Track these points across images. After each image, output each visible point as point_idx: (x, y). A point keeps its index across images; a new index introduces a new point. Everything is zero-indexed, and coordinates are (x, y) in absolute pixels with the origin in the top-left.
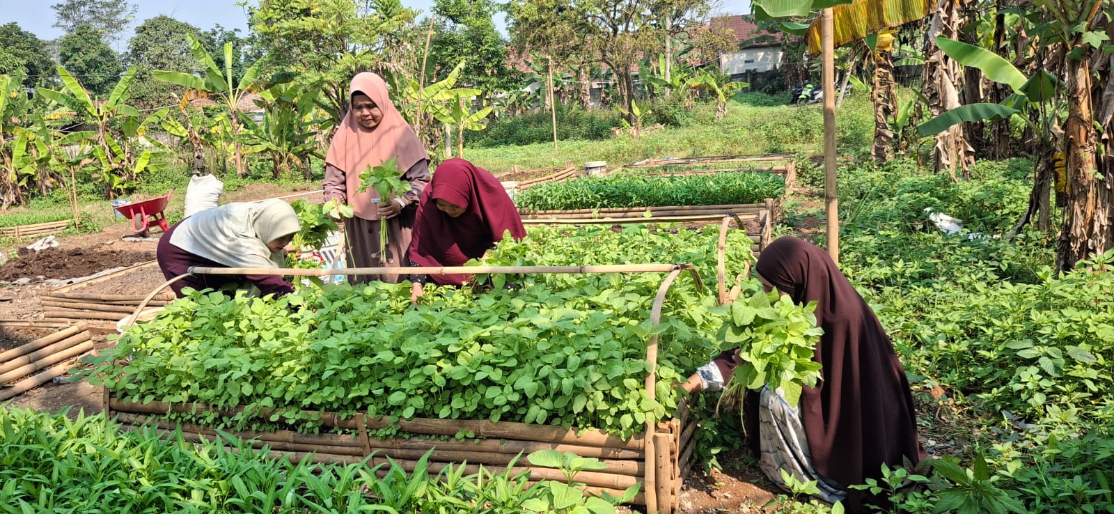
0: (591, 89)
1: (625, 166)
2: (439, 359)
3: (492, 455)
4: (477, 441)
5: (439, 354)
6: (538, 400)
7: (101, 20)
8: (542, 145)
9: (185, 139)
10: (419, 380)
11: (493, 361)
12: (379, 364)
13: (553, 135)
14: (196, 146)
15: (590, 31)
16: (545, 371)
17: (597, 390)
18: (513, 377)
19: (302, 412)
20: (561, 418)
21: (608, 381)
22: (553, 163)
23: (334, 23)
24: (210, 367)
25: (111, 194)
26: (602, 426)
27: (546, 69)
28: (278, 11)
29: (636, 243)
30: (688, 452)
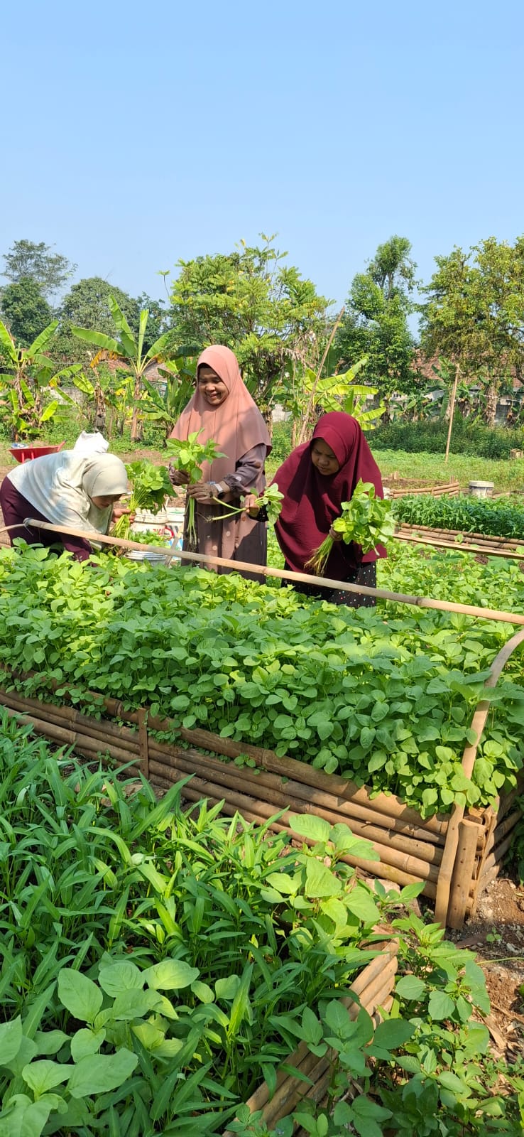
0: (498, 405)
1: (515, 492)
2: (234, 669)
3: (271, 792)
4: (257, 772)
5: (234, 663)
6: (332, 744)
7: (43, 274)
8: (433, 455)
9: (91, 397)
10: (207, 689)
11: (290, 686)
12: (172, 659)
13: (446, 447)
14: (99, 404)
15: (508, 344)
16: (346, 712)
17: (401, 750)
18: (310, 709)
19: (88, 692)
20: (355, 771)
21: (418, 744)
22: (438, 476)
23: (246, 303)
24: (11, 624)
25: (17, 436)
26: (401, 793)
27: (452, 378)
28: (195, 284)
29: (501, 580)
30: (503, 848)
